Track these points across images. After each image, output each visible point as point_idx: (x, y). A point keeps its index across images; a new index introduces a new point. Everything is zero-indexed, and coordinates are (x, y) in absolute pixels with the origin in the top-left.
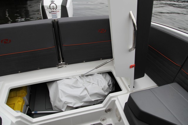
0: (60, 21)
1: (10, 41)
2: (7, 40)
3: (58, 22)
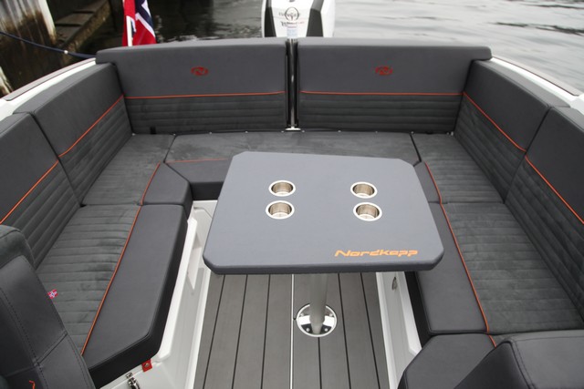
0: (301, 44)
1: (207, 71)
2: (202, 69)
3: (296, 45)
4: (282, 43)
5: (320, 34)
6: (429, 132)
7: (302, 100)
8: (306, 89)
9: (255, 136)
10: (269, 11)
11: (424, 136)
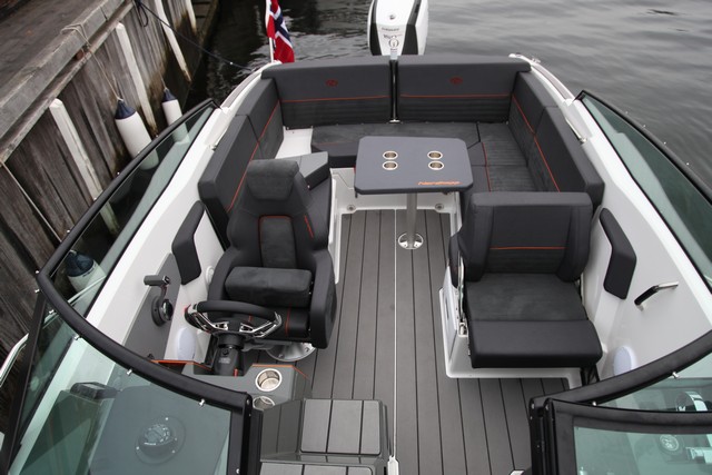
0: (399, 62)
1: (337, 83)
2: (333, 81)
4: (387, 63)
5: (416, 52)
6: (491, 122)
7: (401, 101)
8: (403, 94)
9: (369, 126)
10: (374, 26)
11: (486, 124)
